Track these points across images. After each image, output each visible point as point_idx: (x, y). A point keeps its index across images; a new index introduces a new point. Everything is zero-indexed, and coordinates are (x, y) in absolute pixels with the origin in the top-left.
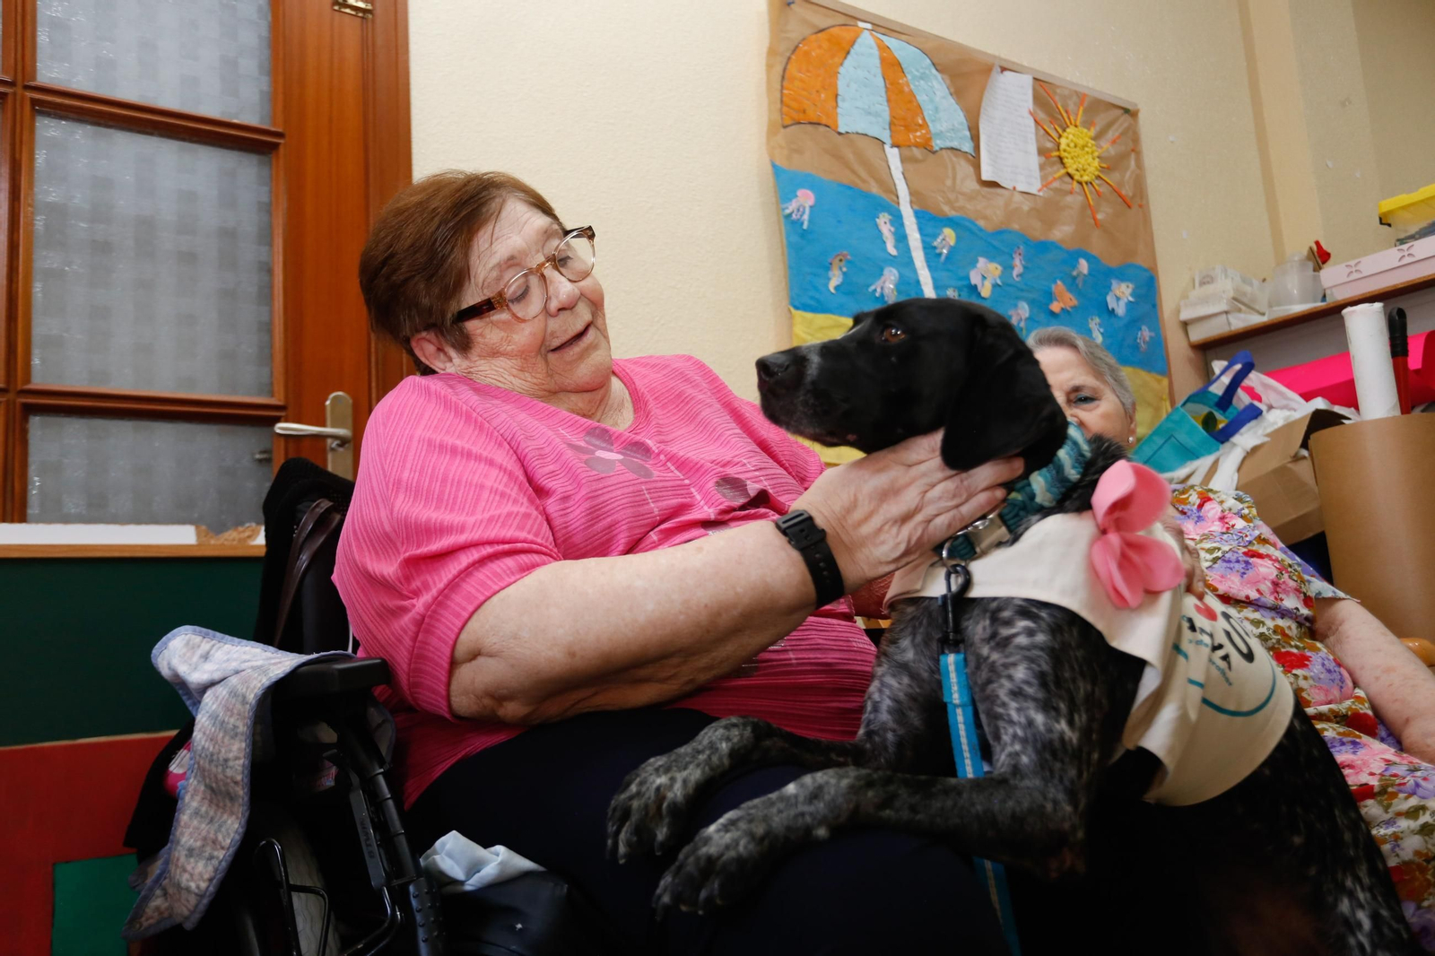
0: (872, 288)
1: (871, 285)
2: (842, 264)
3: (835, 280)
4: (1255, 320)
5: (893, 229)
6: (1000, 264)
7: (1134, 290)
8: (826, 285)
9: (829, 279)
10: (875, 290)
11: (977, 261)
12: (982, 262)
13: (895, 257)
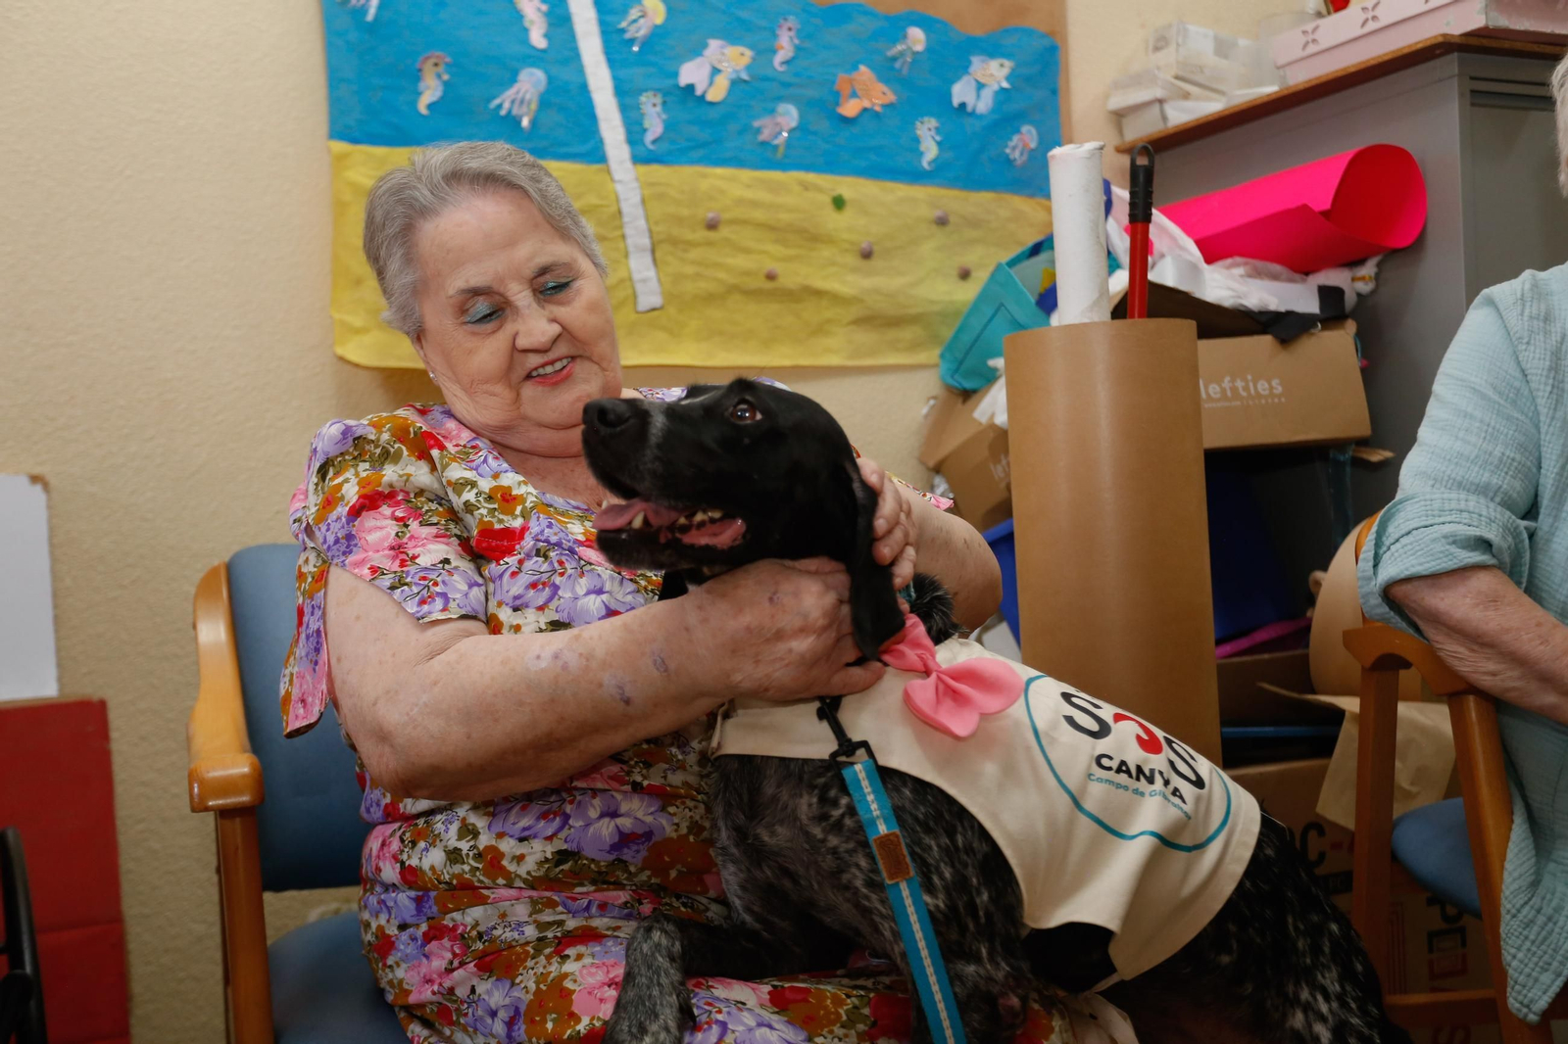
0: (497, 102)
1: (494, 98)
2: (441, 69)
3: (430, 91)
4: (1211, 106)
5: (544, 7)
6: (751, 47)
7: (1013, 70)
8: (414, 104)
9: (420, 94)
10: (500, 106)
11: (705, 46)
12: (714, 44)
13: (543, 51)
